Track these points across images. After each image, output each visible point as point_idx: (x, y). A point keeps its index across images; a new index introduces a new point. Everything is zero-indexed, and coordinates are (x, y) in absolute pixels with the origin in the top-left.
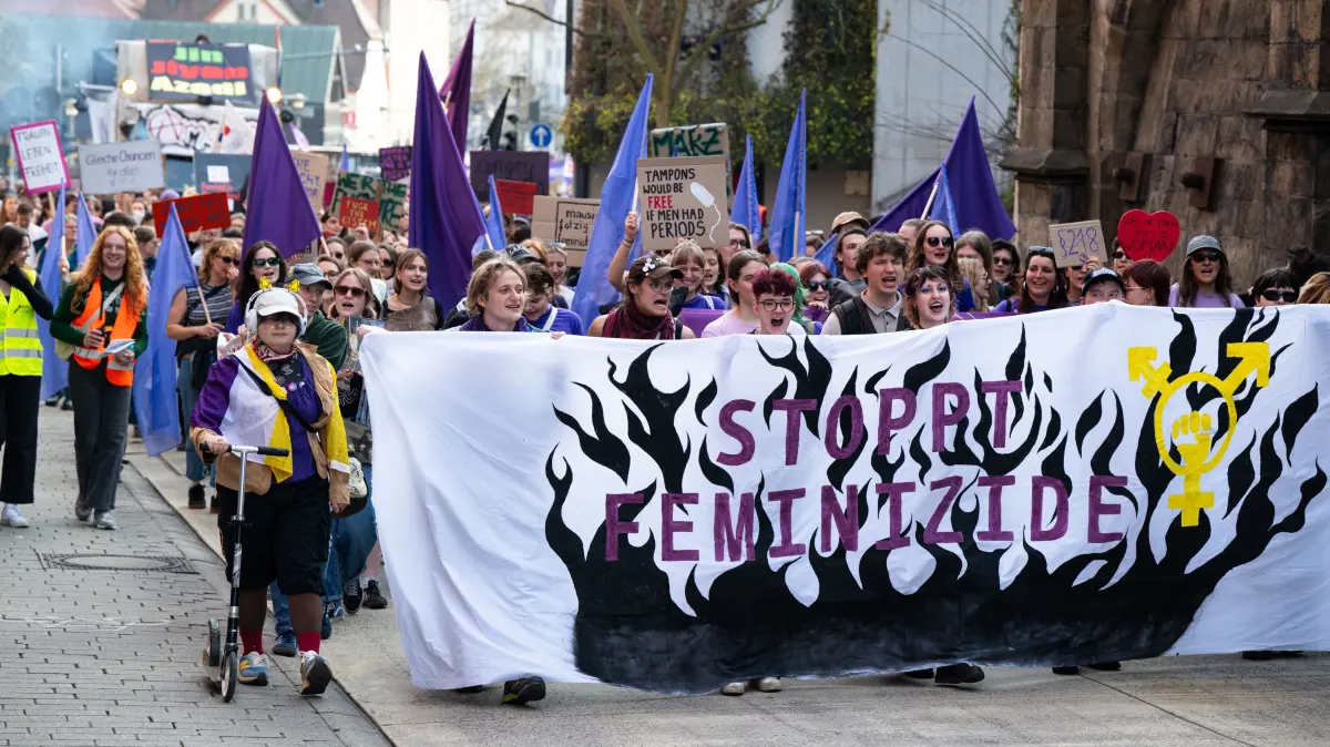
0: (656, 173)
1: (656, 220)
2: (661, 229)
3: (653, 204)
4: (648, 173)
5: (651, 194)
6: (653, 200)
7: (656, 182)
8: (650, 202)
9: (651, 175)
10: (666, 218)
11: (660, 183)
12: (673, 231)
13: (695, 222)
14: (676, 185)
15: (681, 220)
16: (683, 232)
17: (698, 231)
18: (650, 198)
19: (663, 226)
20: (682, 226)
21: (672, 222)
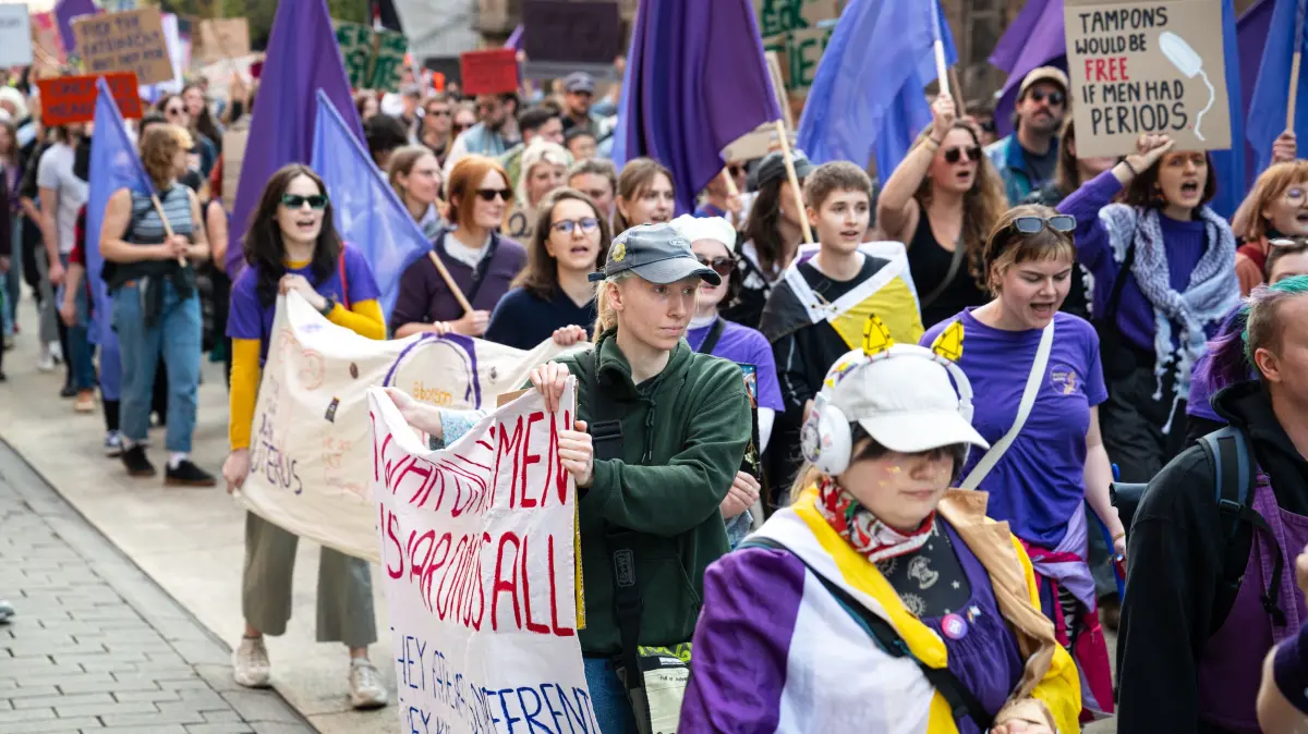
0: (1097, 17)
1: (1099, 103)
2: (1108, 119)
3: (1093, 74)
4: (1084, 16)
5: (1089, 56)
6: (1093, 66)
7: (1099, 34)
8: (1088, 70)
9: (1090, 21)
10: (1118, 97)
11: (1105, 35)
12: (1129, 120)
13: (1169, 103)
14: (1133, 39)
15: (1144, 100)
16: (1148, 123)
17: (1175, 120)
18: (1088, 62)
19: (1113, 114)
20: (1147, 113)
21: (1128, 105)
